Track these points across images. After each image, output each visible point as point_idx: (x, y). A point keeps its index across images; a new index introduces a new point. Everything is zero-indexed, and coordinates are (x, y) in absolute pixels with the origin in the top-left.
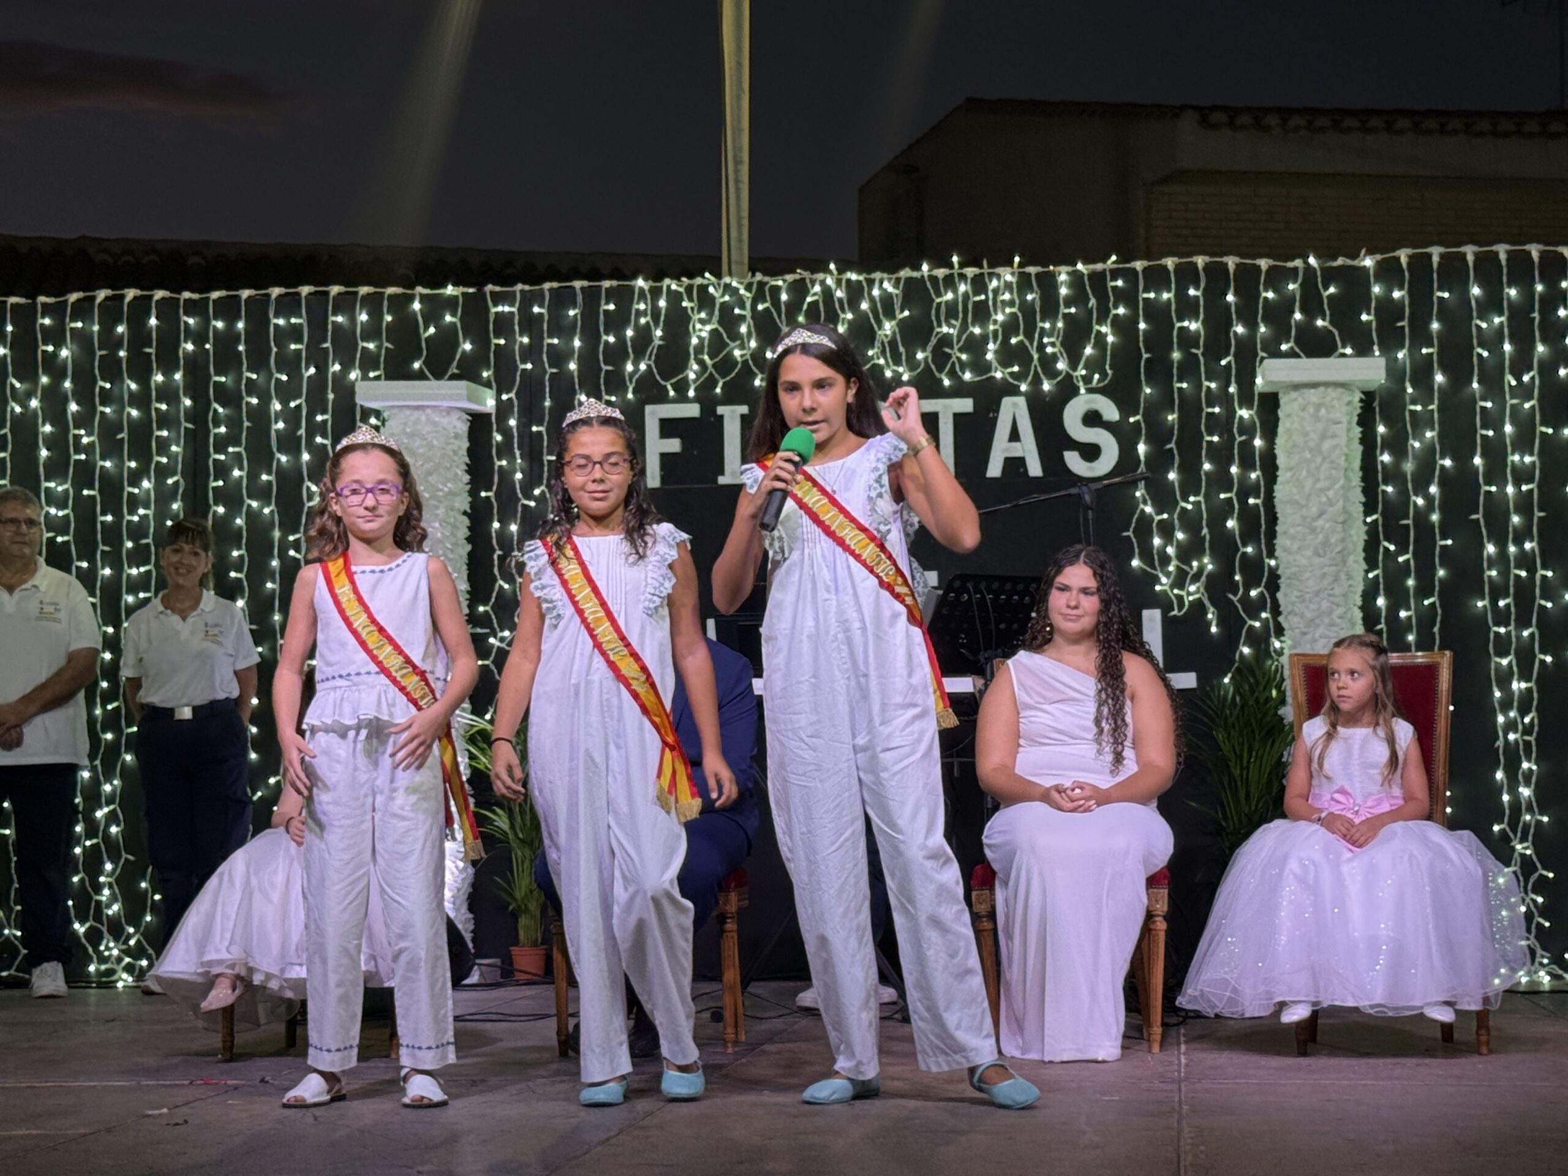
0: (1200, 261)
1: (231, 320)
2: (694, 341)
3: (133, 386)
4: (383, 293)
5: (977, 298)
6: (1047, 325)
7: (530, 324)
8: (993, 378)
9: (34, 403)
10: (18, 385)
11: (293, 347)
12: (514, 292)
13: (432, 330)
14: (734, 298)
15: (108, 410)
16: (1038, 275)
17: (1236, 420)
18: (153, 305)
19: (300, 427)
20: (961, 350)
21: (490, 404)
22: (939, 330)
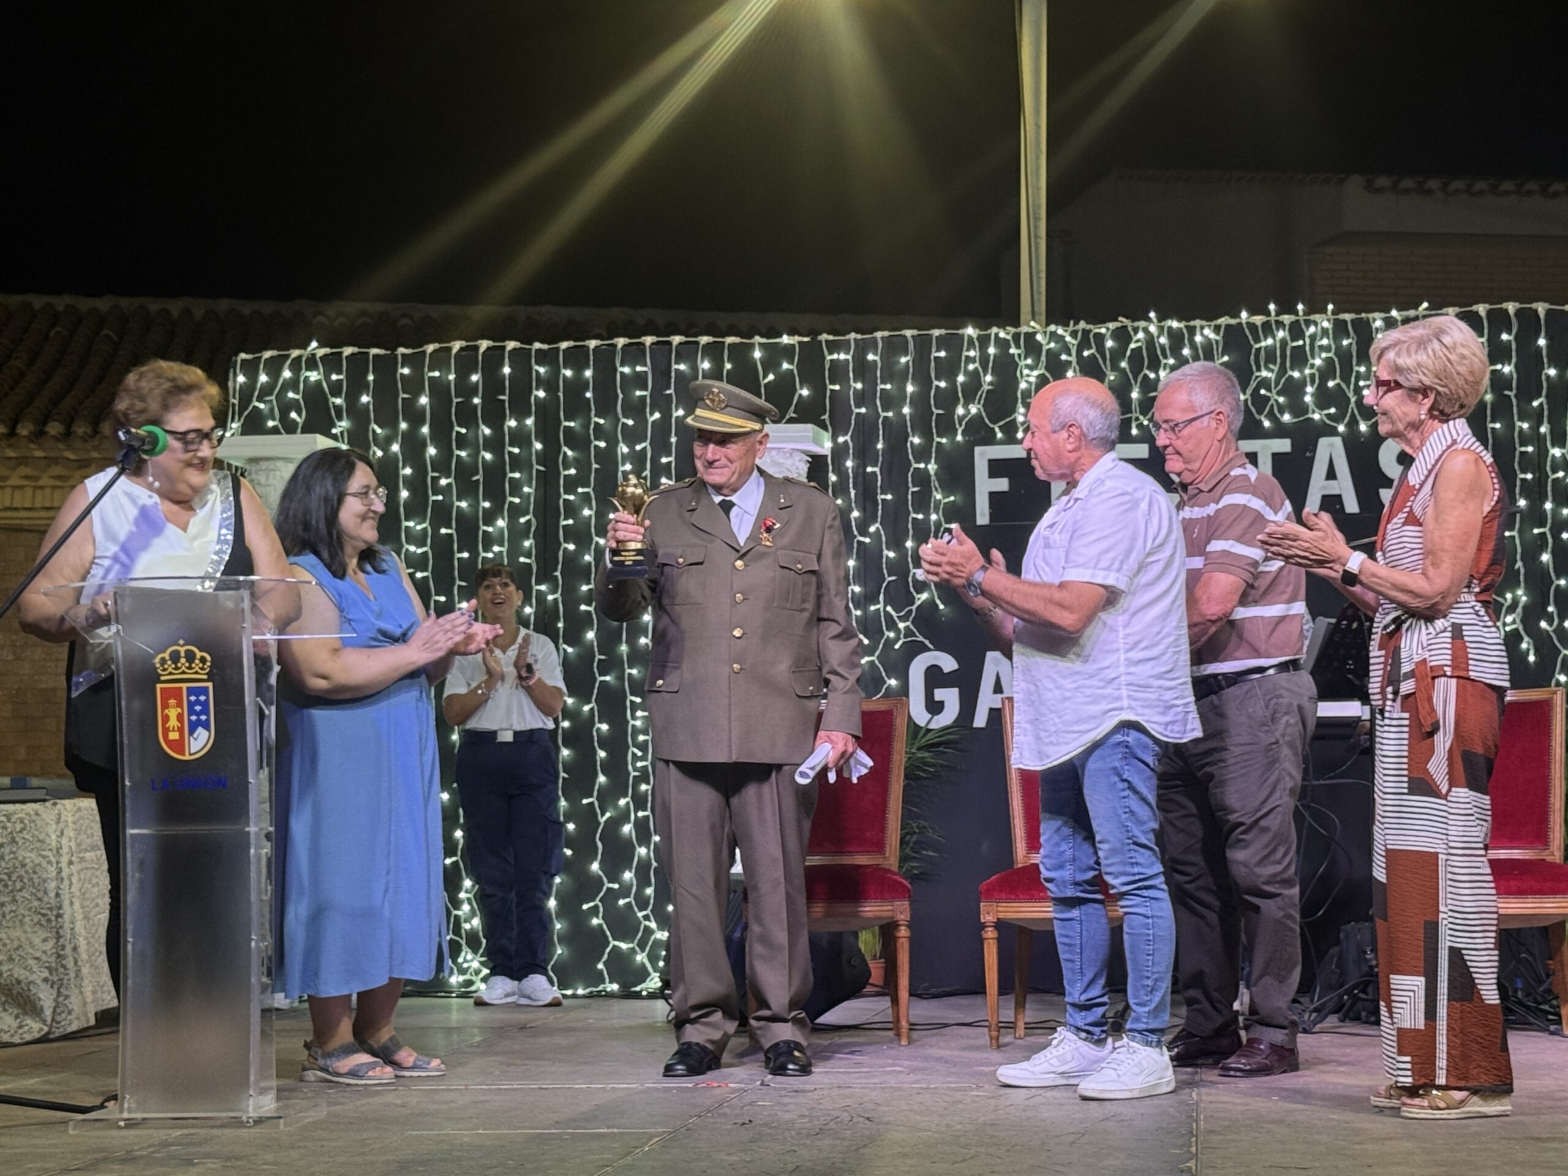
0: (1511, 307)
1: (579, 368)
2: (1023, 385)
3: (487, 431)
4: (723, 343)
5: (1295, 344)
6: (1362, 369)
7: (863, 370)
8: (1312, 419)
9: (395, 448)
10: (379, 431)
11: (638, 393)
12: (849, 340)
13: (771, 377)
14: (1059, 346)
15: (463, 454)
16: (1352, 321)
17: (1549, 459)
18: (507, 355)
19: (645, 469)
20: (1279, 393)
21: (826, 446)
22: (1258, 374)
